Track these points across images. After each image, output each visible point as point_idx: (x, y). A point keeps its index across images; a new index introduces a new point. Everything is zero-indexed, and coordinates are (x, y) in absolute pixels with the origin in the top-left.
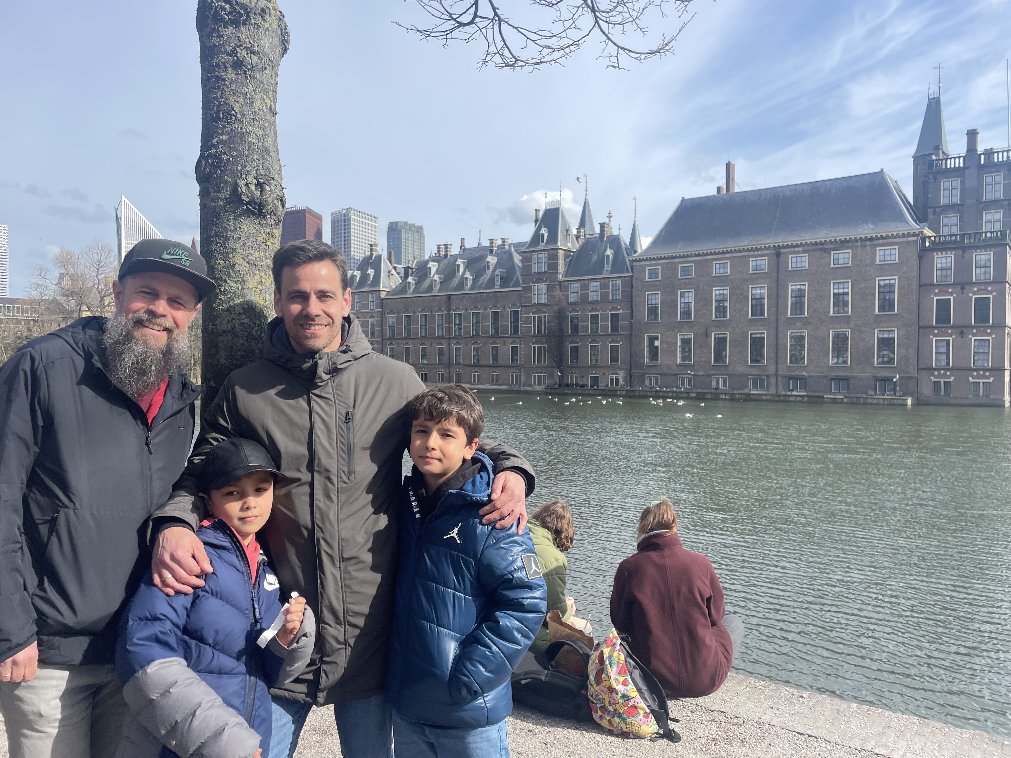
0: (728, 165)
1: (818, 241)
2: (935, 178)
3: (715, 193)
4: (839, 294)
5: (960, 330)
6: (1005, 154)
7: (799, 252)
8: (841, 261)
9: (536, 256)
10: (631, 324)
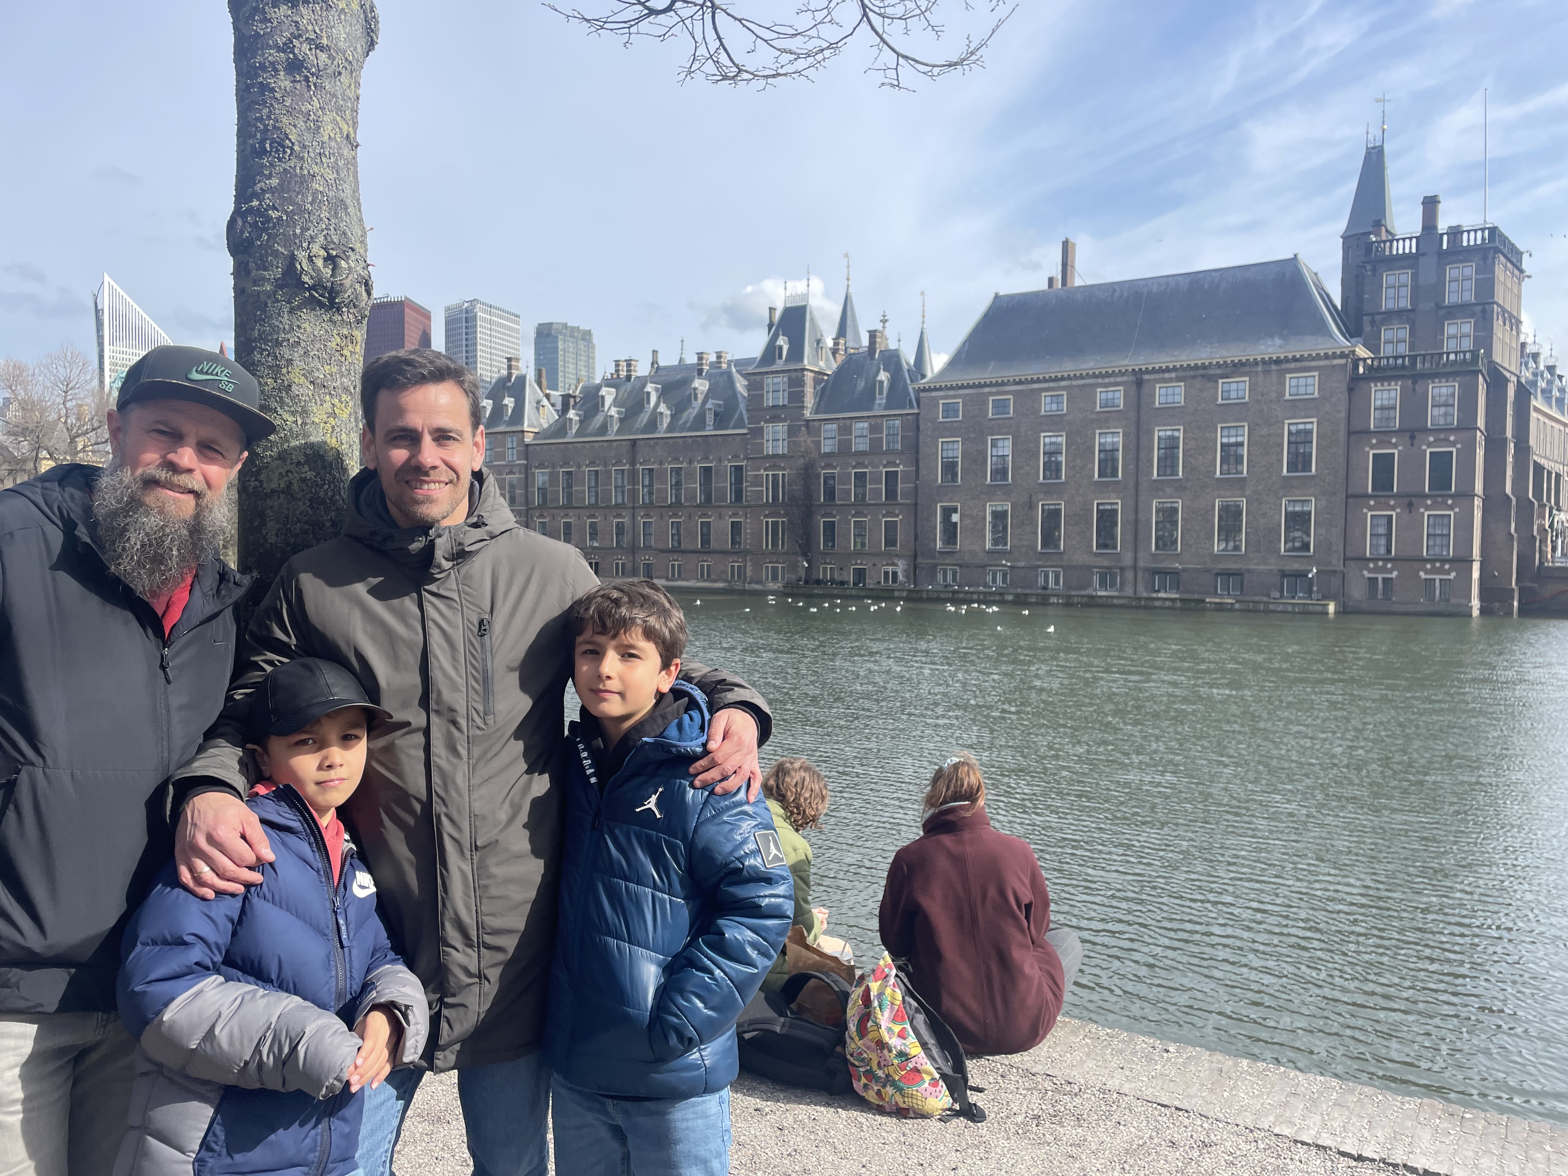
0: (1066, 245)
1: (1199, 363)
2: (1374, 270)
3: (1045, 286)
4: (1229, 445)
5: (1407, 500)
6: (1479, 233)
7: (1170, 380)
8: (1233, 395)
9: (769, 380)
10: (916, 488)
